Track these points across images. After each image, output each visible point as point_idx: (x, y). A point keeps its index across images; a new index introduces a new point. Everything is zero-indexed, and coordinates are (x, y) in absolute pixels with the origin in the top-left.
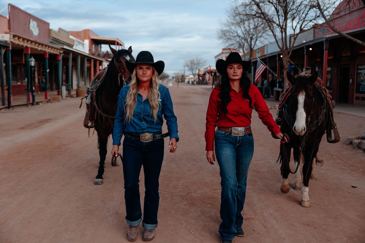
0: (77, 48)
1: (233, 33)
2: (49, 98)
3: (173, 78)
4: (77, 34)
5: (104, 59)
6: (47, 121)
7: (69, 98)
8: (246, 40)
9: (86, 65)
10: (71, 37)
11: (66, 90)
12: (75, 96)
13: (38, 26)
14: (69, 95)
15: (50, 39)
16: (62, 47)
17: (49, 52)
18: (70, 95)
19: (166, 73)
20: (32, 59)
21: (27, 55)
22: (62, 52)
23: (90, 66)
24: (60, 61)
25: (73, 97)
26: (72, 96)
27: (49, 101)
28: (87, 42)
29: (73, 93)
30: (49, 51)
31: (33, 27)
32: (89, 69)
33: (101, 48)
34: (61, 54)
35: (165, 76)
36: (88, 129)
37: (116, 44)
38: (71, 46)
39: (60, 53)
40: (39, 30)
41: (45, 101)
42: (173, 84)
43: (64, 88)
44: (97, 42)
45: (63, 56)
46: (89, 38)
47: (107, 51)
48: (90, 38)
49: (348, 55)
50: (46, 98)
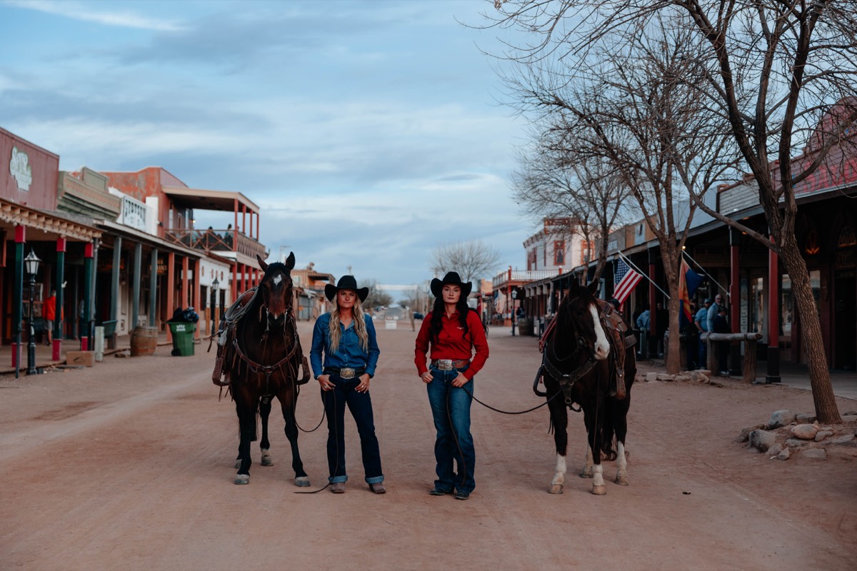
0: (127, 222)
1: (556, 185)
2: (63, 358)
3: (403, 305)
4: (126, 181)
5: (201, 251)
6: (86, 406)
7: (112, 358)
8: (592, 203)
9: (156, 268)
10: (112, 191)
11: (105, 337)
12: (128, 353)
13: (30, 164)
14: (110, 351)
15: (60, 198)
16: (99, 223)
17: (67, 237)
18: (112, 351)
19: (381, 291)
20: (33, 257)
21: (18, 247)
22: (98, 235)
23: (167, 272)
24: (93, 258)
25: (123, 356)
26: (118, 353)
27: (63, 366)
28: (153, 203)
29: (123, 345)
30: (70, 234)
31: (18, 170)
32: (163, 279)
33: (191, 219)
34: (97, 240)
35: (379, 300)
36: (220, 387)
37: (236, 207)
38: (113, 216)
39: (94, 239)
40: (33, 175)
41: (54, 365)
42: (399, 323)
43: (99, 332)
44: (180, 204)
45: (100, 246)
46: (159, 192)
47: (211, 228)
48: (162, 192)
49: (851, 244)
50: (56, 357)
